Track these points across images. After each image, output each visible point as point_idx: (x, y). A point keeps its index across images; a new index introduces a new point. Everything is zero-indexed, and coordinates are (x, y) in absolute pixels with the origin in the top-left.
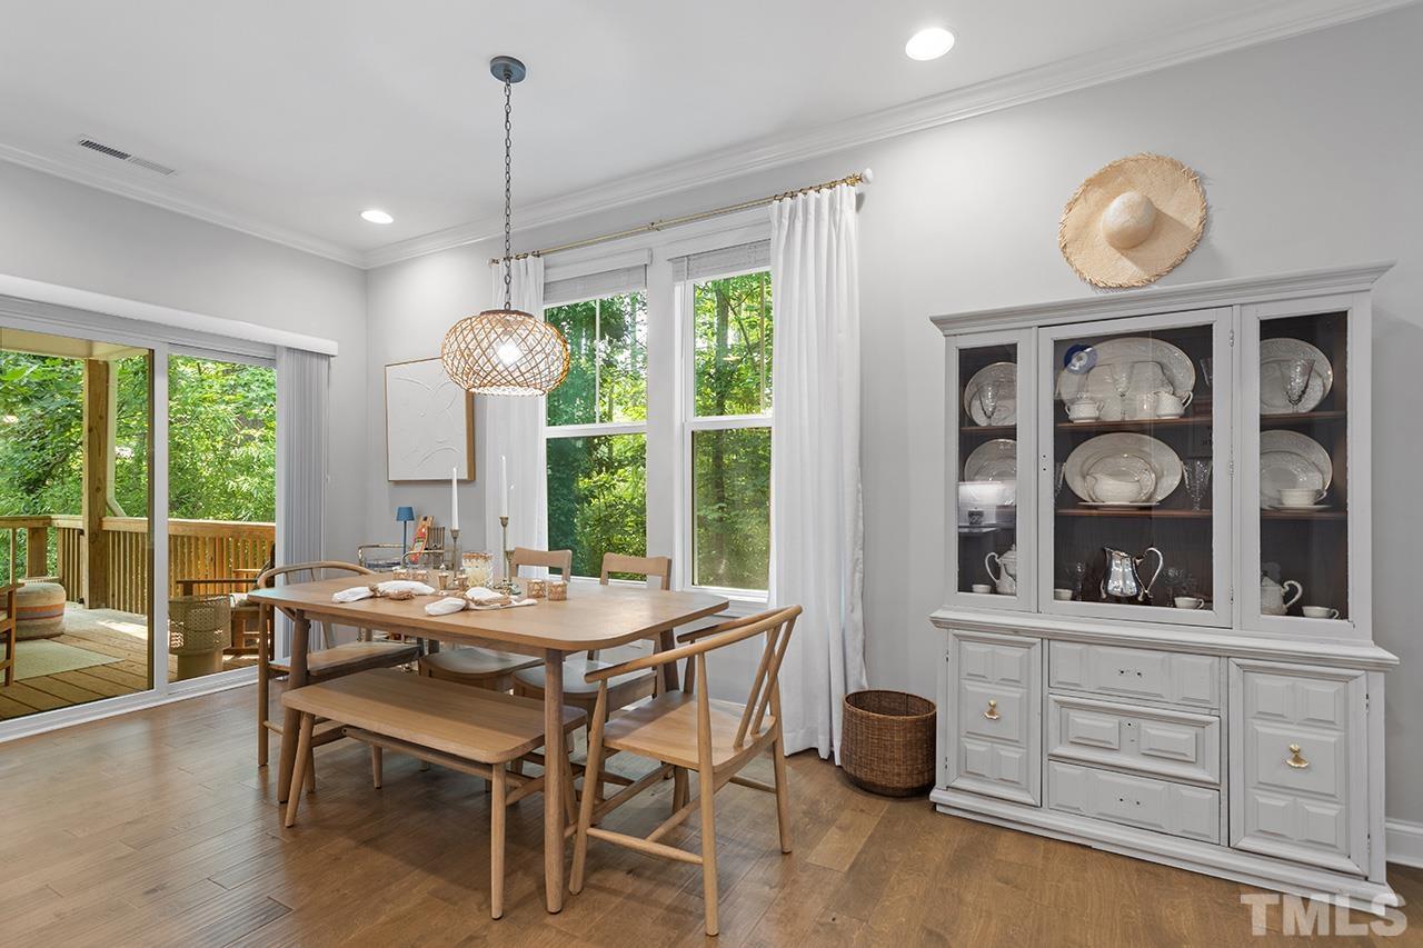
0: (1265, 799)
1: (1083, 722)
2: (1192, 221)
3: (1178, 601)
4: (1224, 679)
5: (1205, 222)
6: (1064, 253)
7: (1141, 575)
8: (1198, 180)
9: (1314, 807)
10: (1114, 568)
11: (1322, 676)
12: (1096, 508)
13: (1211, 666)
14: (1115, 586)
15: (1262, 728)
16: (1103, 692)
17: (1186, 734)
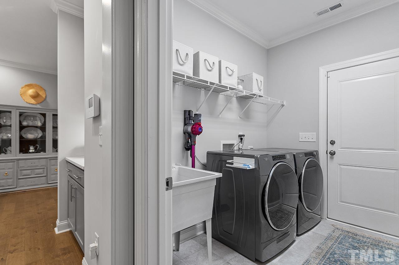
0: (52, 176)
1: (25, 172)
2: (44, 96)
3: (40, 152)
4: (47, 162)
5: (46, 97)
6: (21, 95)
7: (36, 149)
8: (45, 91)
10: (30, 148)
12: (27, 139)
13: (45, 160)
14: (31, 151)
15: (52, 167)
16: (29, 167)
17: (41, 170)
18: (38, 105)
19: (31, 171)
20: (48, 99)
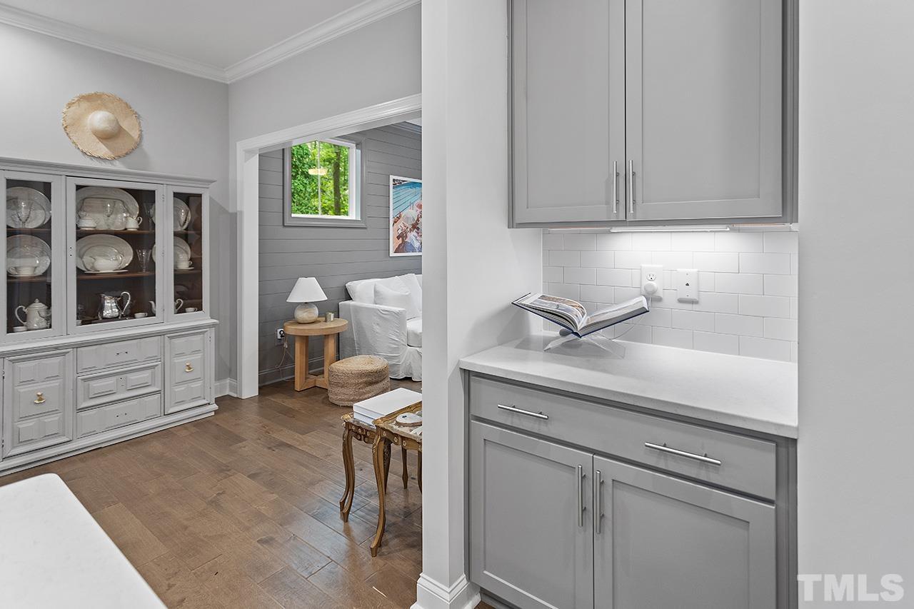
0: (177, 389)
1: (97, 386)
2: (135, 134)
3: (137, 315)
4: (162, 345)
5: (141, 136)
6: (65, 130)
7: (120, 305)
8: (138, 117)
9: (194, 385)
10: (106, 304)
11: (194, 334)
12: (95, 274)
13: (158, 340)
14: (107, 313)
15: (177, 360)
16: (109, 366)
17: (147, 374)
18: (117, 163)
19: (117, 380)
20: (146, 145)
